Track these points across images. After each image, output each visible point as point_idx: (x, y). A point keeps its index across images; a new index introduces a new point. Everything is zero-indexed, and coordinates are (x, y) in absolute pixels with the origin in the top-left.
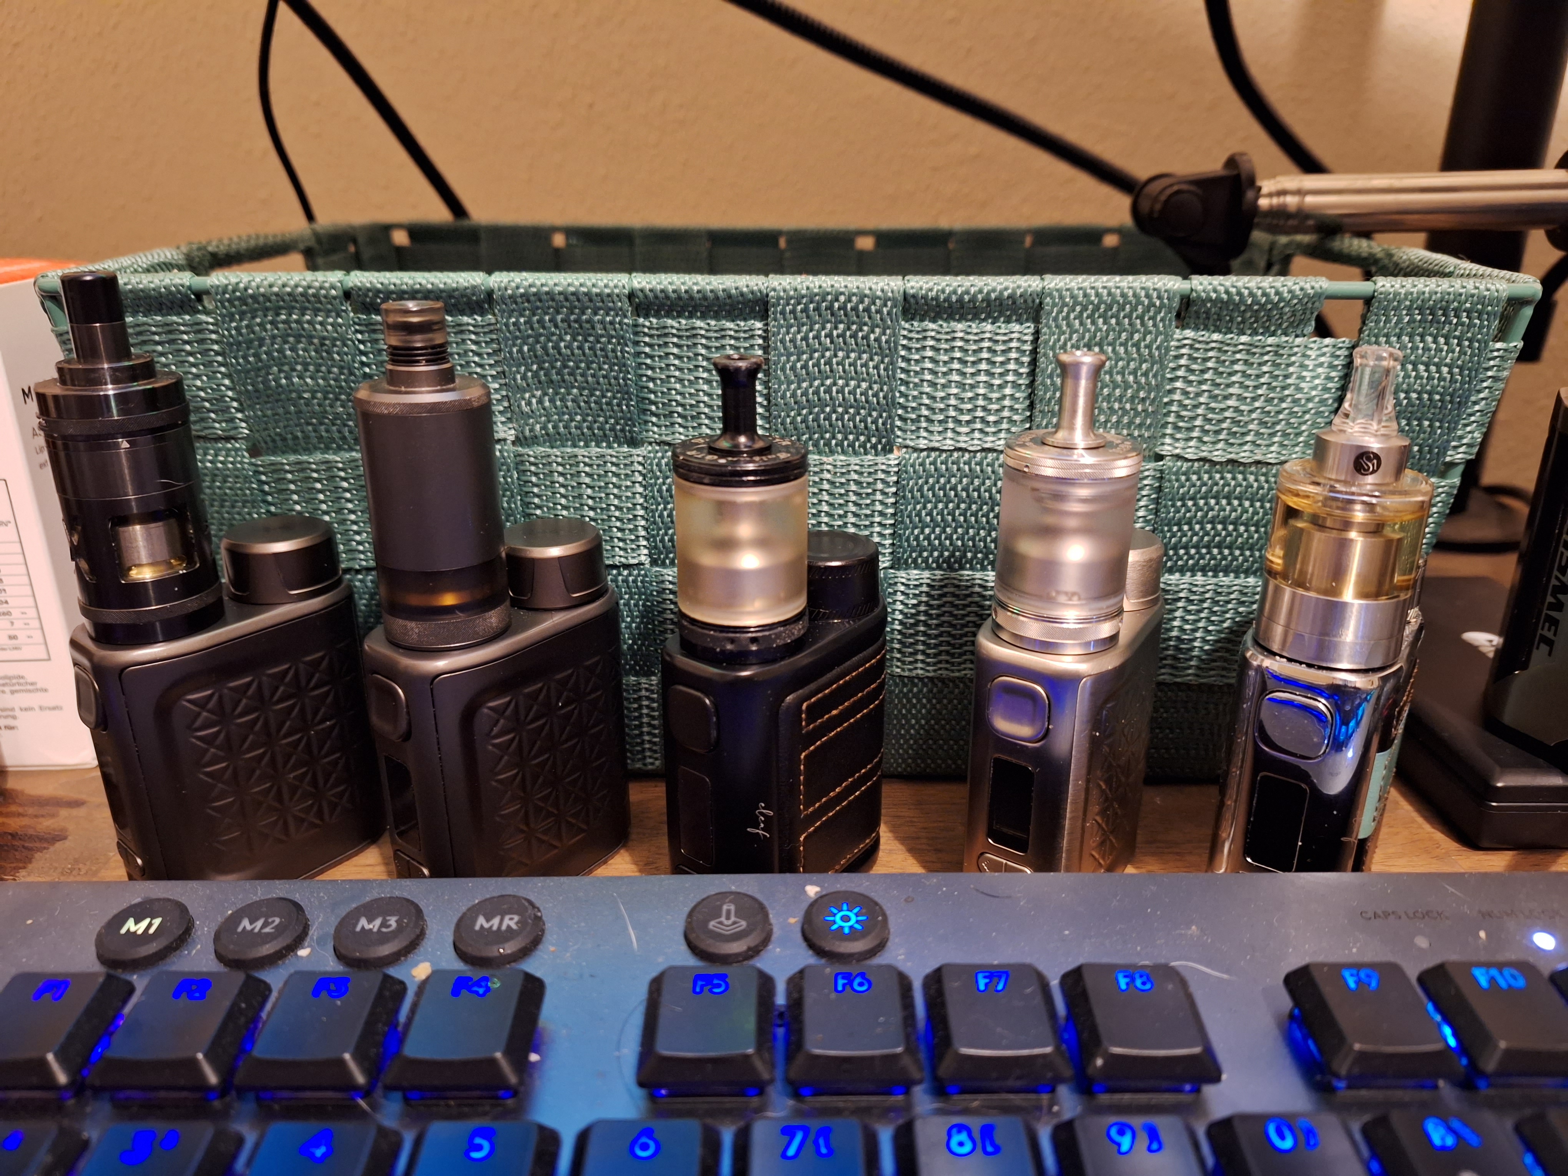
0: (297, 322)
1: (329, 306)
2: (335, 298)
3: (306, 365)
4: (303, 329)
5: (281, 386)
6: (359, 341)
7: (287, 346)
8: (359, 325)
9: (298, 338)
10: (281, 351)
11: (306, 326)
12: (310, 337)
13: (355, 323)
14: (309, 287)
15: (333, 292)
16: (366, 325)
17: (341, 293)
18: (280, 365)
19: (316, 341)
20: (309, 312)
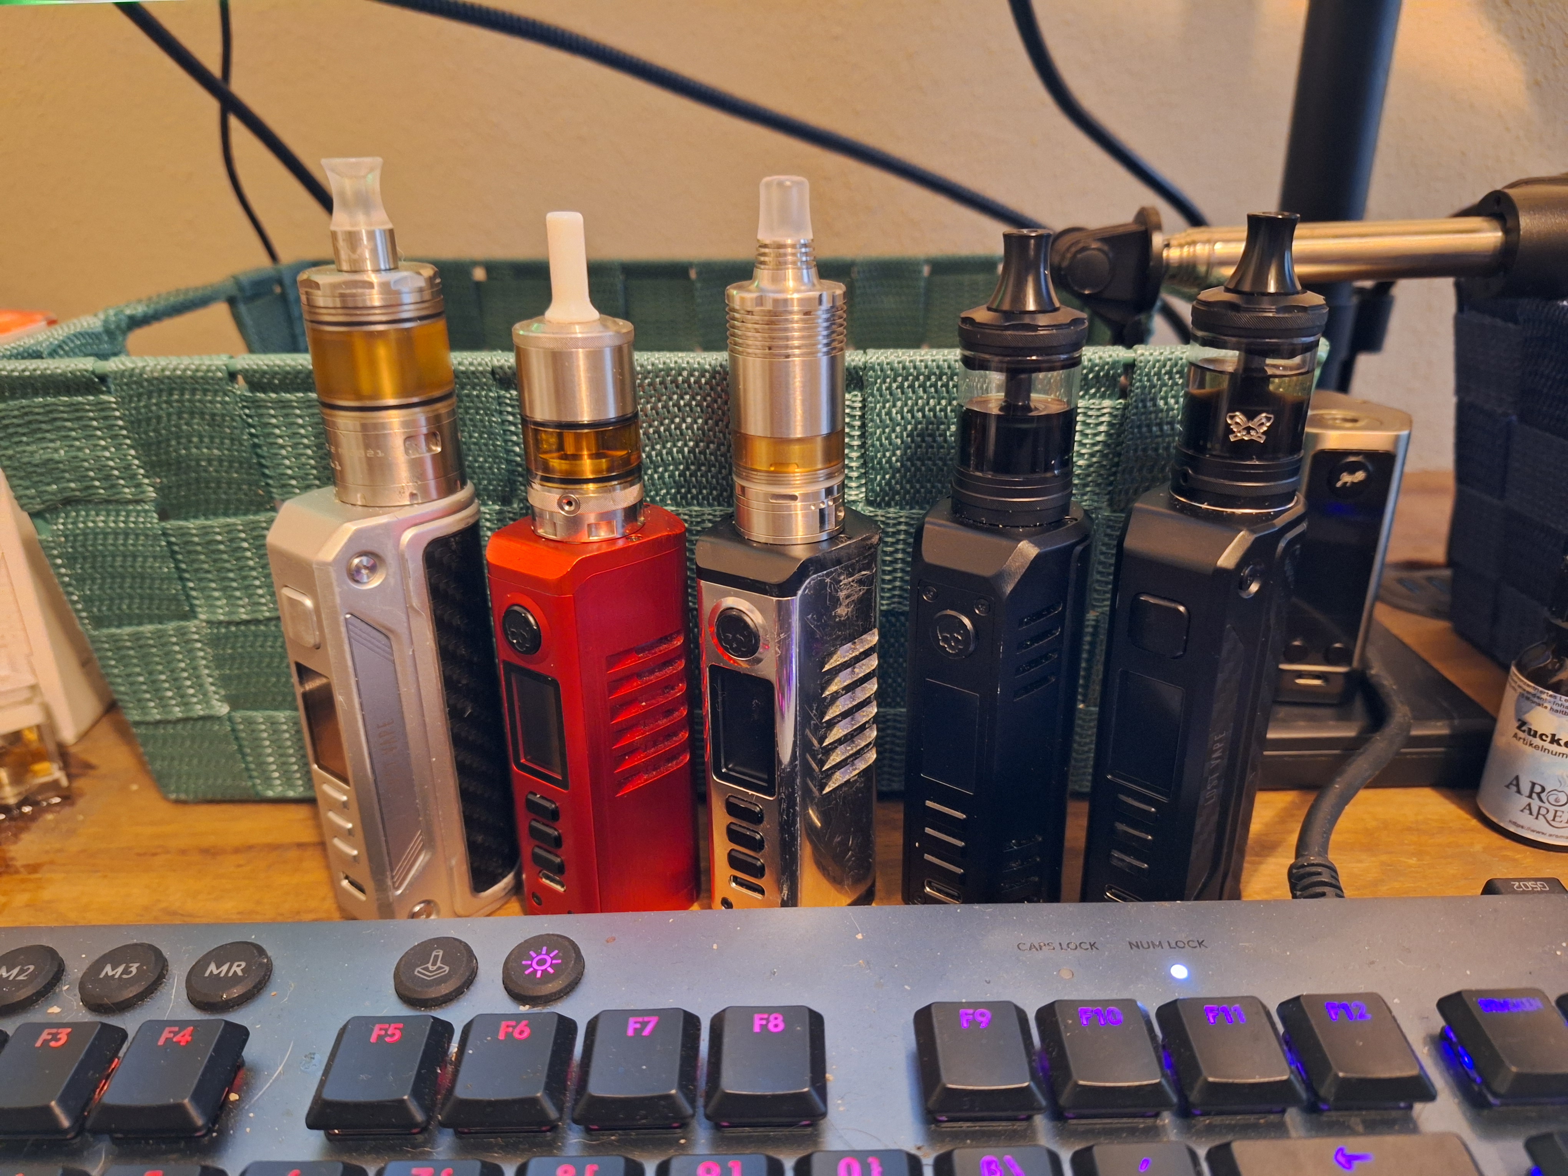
12: (202, 414)
14: (197, 370)
16: (253, 402)
18: (178, 438)
19: (207, 417)
20: (198, 393)
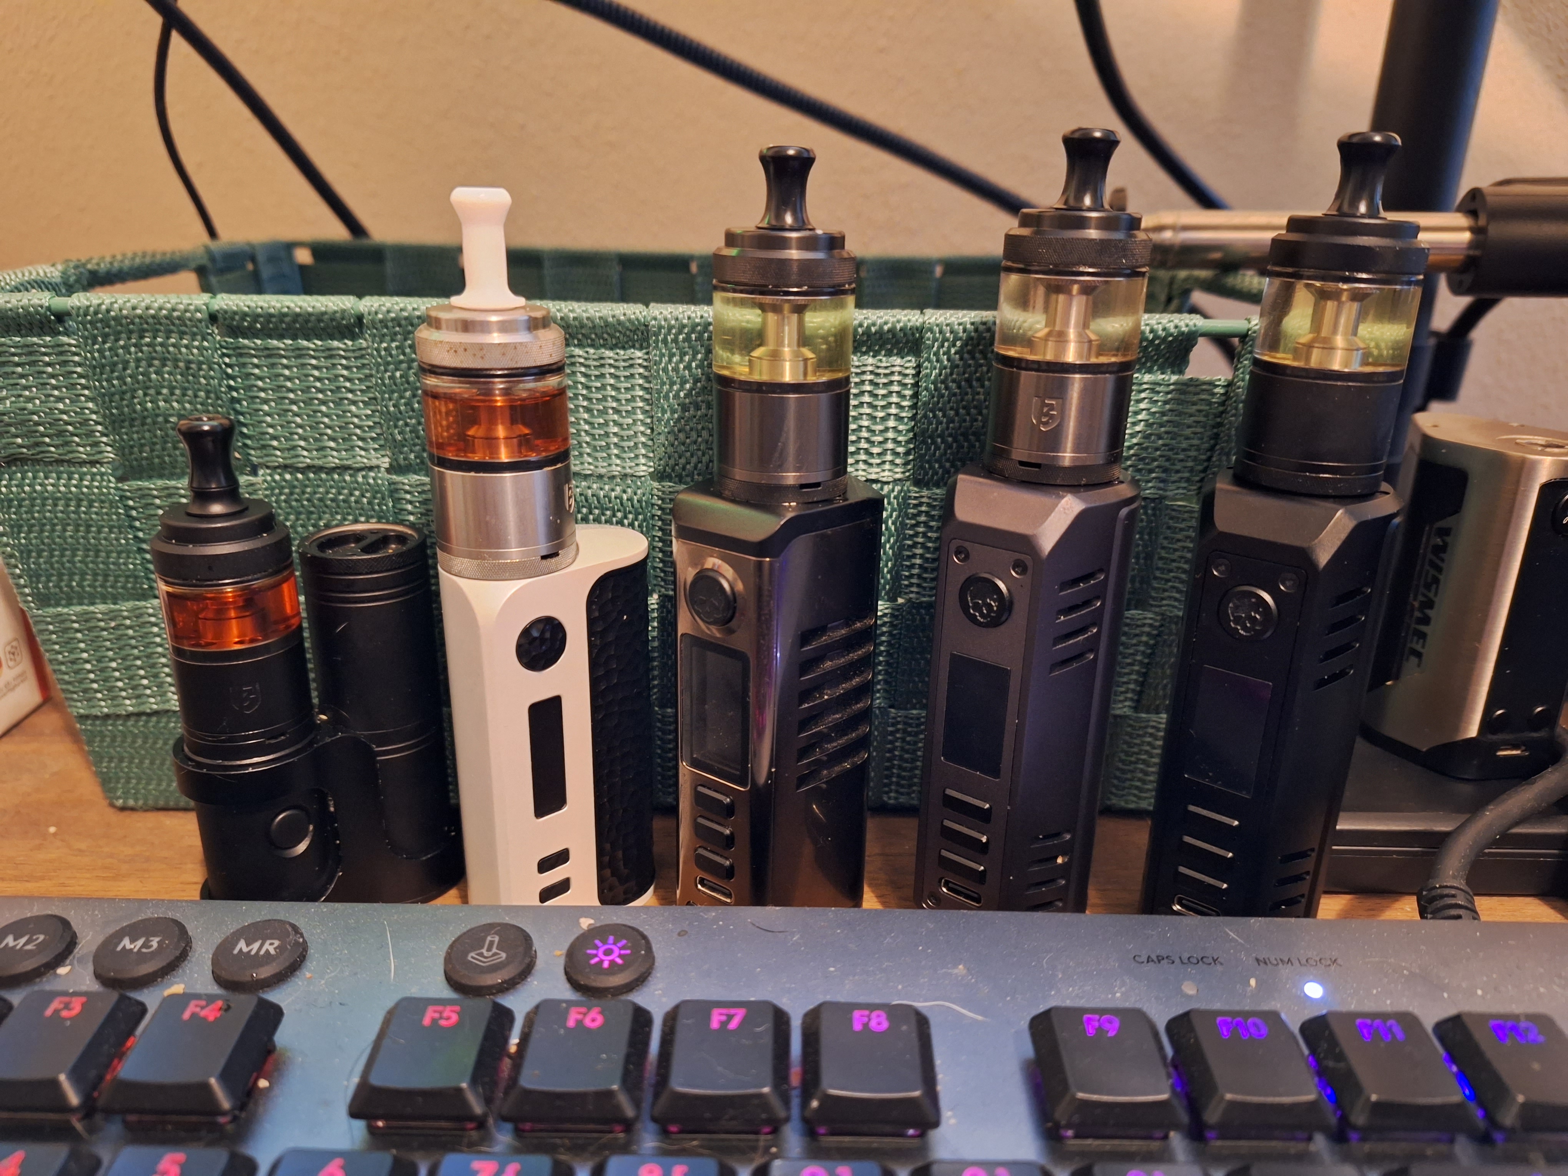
0: (161, 345)
1: (195, 329)
2: (200, 321)
3: (172, 389)
4: (169, 352)
5: (146, 409)
6: (226, 364)
7: (151, 370)
8: (226, 348)
9: (164, 361)
10: (145, 374)
11: (171, 349)
12: (176, 360)
13: (222, 347)
14: (174, 310)
15: (199, 315)
16: (234, 349)
17: (206, 316)
18: (145, 388)
19: (181, 364)
20: (173, 335)
